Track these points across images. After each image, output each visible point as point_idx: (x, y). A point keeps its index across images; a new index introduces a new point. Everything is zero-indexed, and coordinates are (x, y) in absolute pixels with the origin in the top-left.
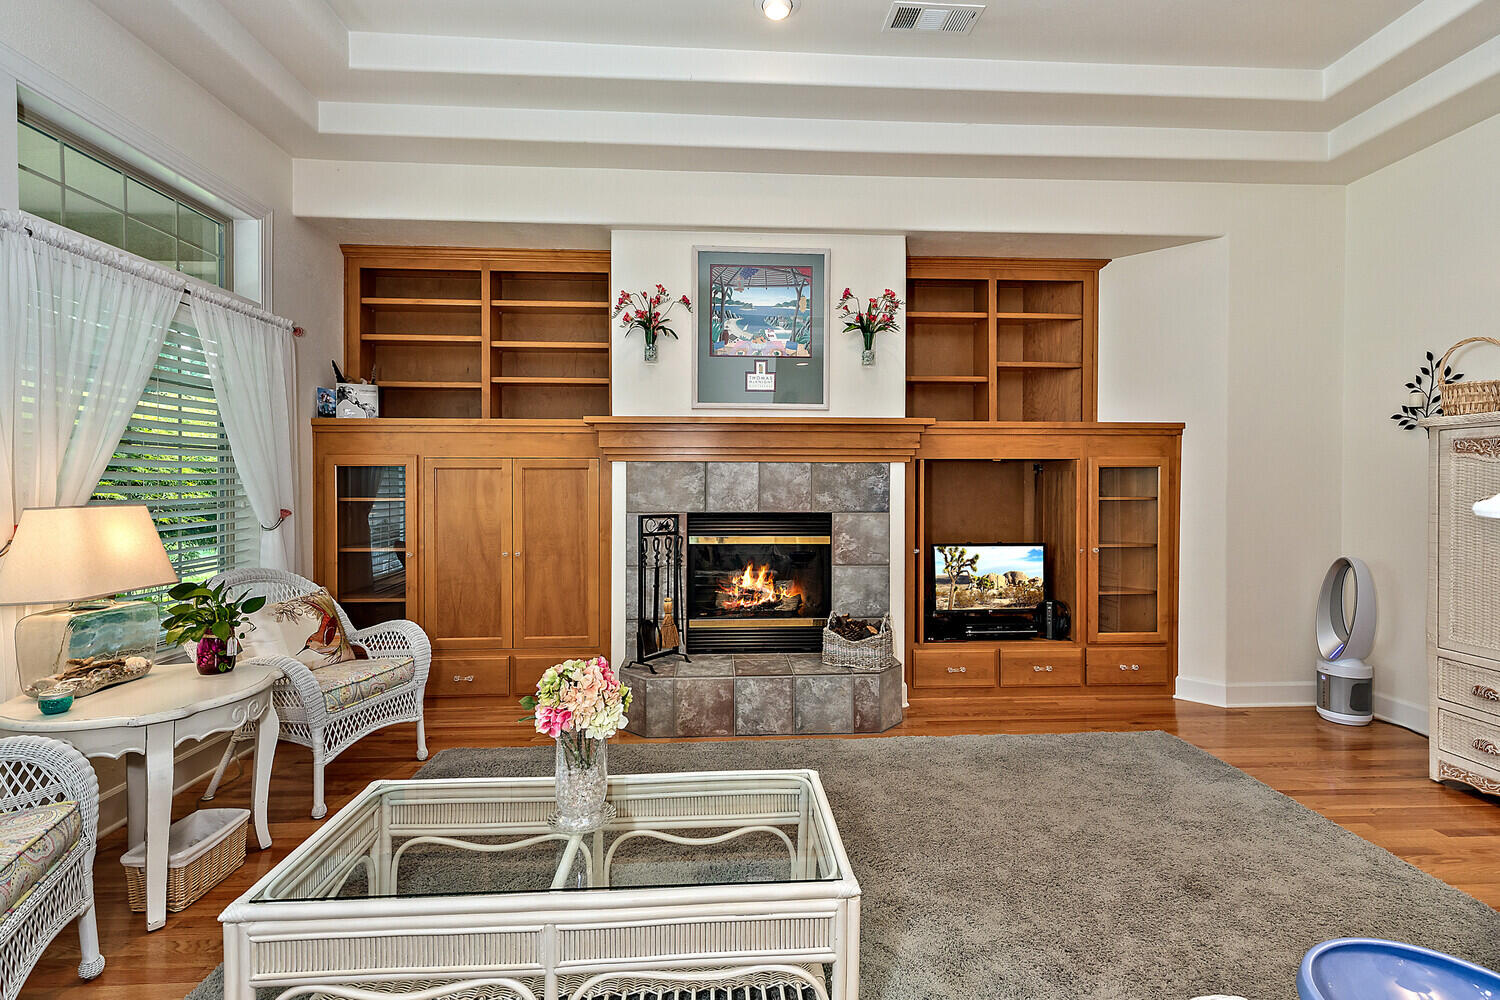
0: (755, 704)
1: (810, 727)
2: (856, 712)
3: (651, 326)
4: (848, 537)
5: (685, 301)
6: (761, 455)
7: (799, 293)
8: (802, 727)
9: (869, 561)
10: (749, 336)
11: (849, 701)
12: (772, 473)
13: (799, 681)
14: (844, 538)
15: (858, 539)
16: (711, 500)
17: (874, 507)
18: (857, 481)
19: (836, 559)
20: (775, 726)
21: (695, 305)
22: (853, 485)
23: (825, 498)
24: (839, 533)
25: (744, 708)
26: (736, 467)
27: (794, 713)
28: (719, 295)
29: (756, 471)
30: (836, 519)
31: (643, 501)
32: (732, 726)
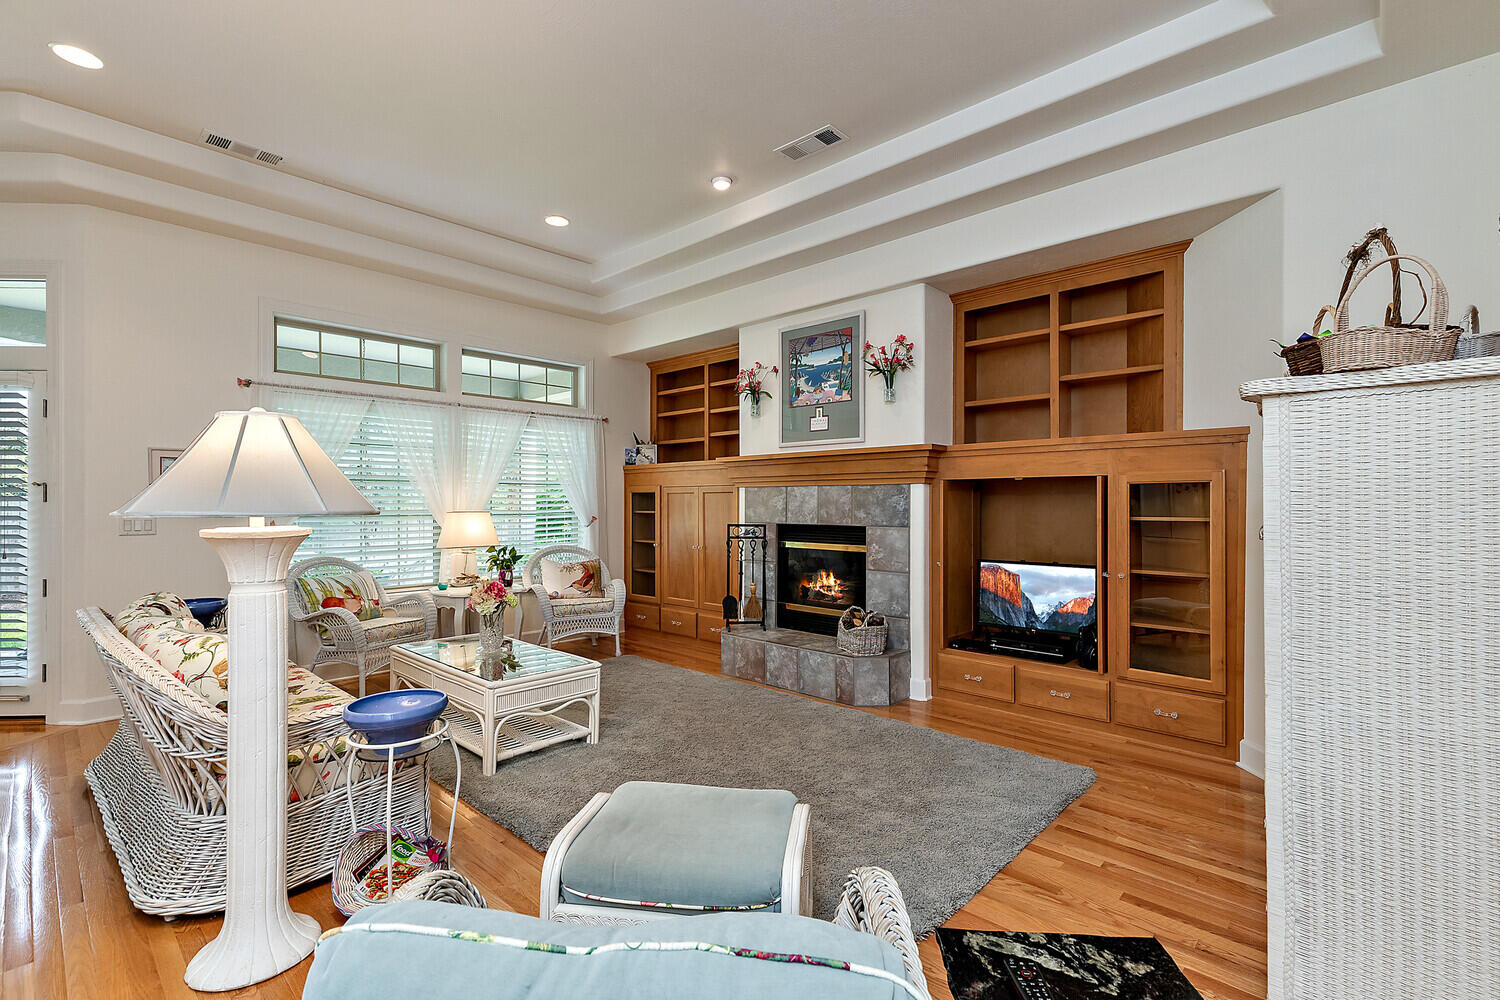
0: (776, 664)
1: (808, 690)
2: (837, 685)
3: (756, 392)
4: (877, 547)
5: (776, 370)
6: (818, 479)
7: (843, 350)
8: (803, 688)
9: (893, 569)
10: (812, 389)
11: (833, 675)
12: (826, 494)
13: (802, 653)
14: (874, 547)
15: (885, 549)
16: (789, 515)
17: (897, 522)
18: (884, 500)
19: (869, 566)
20: (788, 684)
21: (780, 371)
22: (881, 503)
23: (861, 514)
24: (871, 544)
25: (771, 666)
26: (804, 490)
27: (799, 677)
28: (794, 362)
29: (816, 493)
30: (869, 532)
31: (752, 515)
32: (764, 677)
